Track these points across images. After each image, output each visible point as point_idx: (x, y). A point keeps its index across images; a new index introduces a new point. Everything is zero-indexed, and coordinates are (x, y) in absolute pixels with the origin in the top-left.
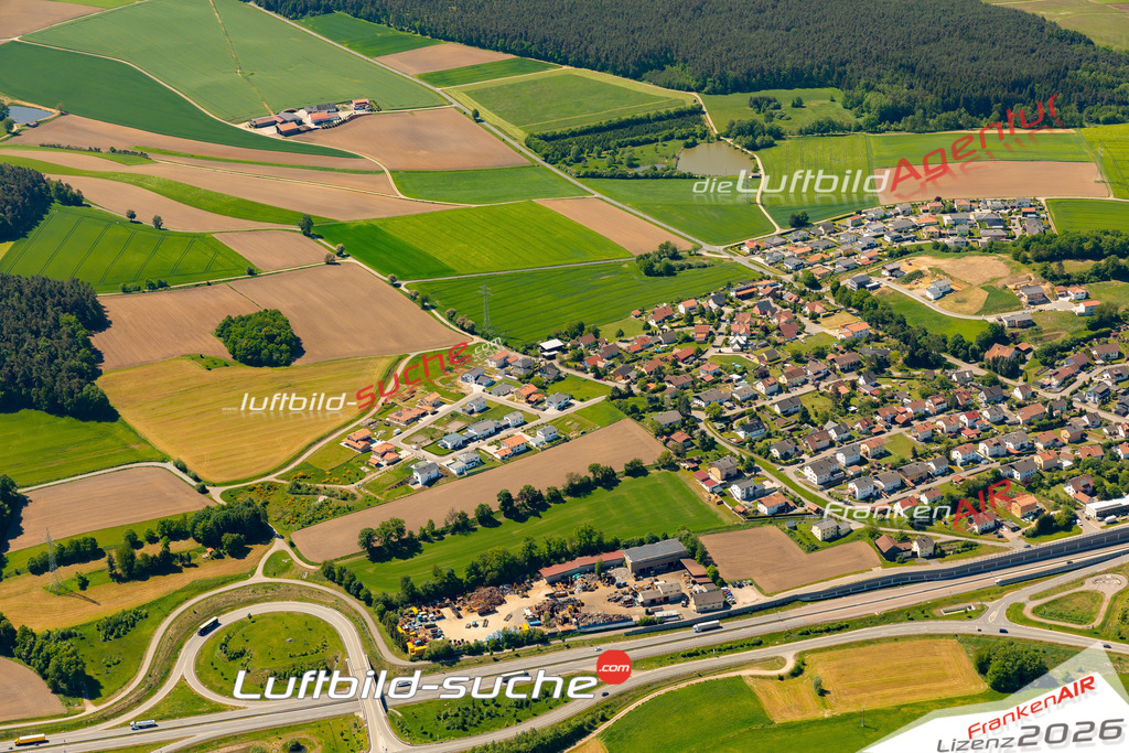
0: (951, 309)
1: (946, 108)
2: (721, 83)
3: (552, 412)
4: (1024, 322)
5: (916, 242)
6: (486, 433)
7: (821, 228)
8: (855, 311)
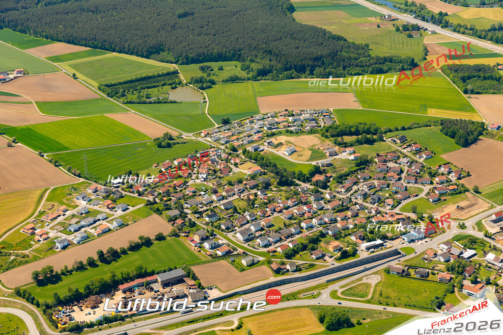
0: (296, 159)
1: (286, 70)
2: (186, 60)
3: (119, 212)
4: (328, 164)
5: (278, 130)
6: (89, 223)
7: (236, 124)
8: (254, 161)
